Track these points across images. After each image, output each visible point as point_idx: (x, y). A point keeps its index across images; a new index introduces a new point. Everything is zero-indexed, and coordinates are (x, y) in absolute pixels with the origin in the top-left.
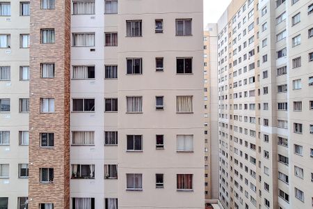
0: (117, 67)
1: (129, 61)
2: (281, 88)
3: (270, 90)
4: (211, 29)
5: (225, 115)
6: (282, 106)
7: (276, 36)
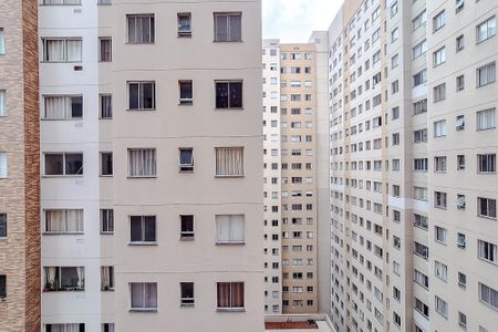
0: (110, 97)
1: (133, 87)
2: (419, 135)
3: (402, 139)
4: (318, 41)
5: (339, 180)
6: (420, 164)
7: (412, 49)
